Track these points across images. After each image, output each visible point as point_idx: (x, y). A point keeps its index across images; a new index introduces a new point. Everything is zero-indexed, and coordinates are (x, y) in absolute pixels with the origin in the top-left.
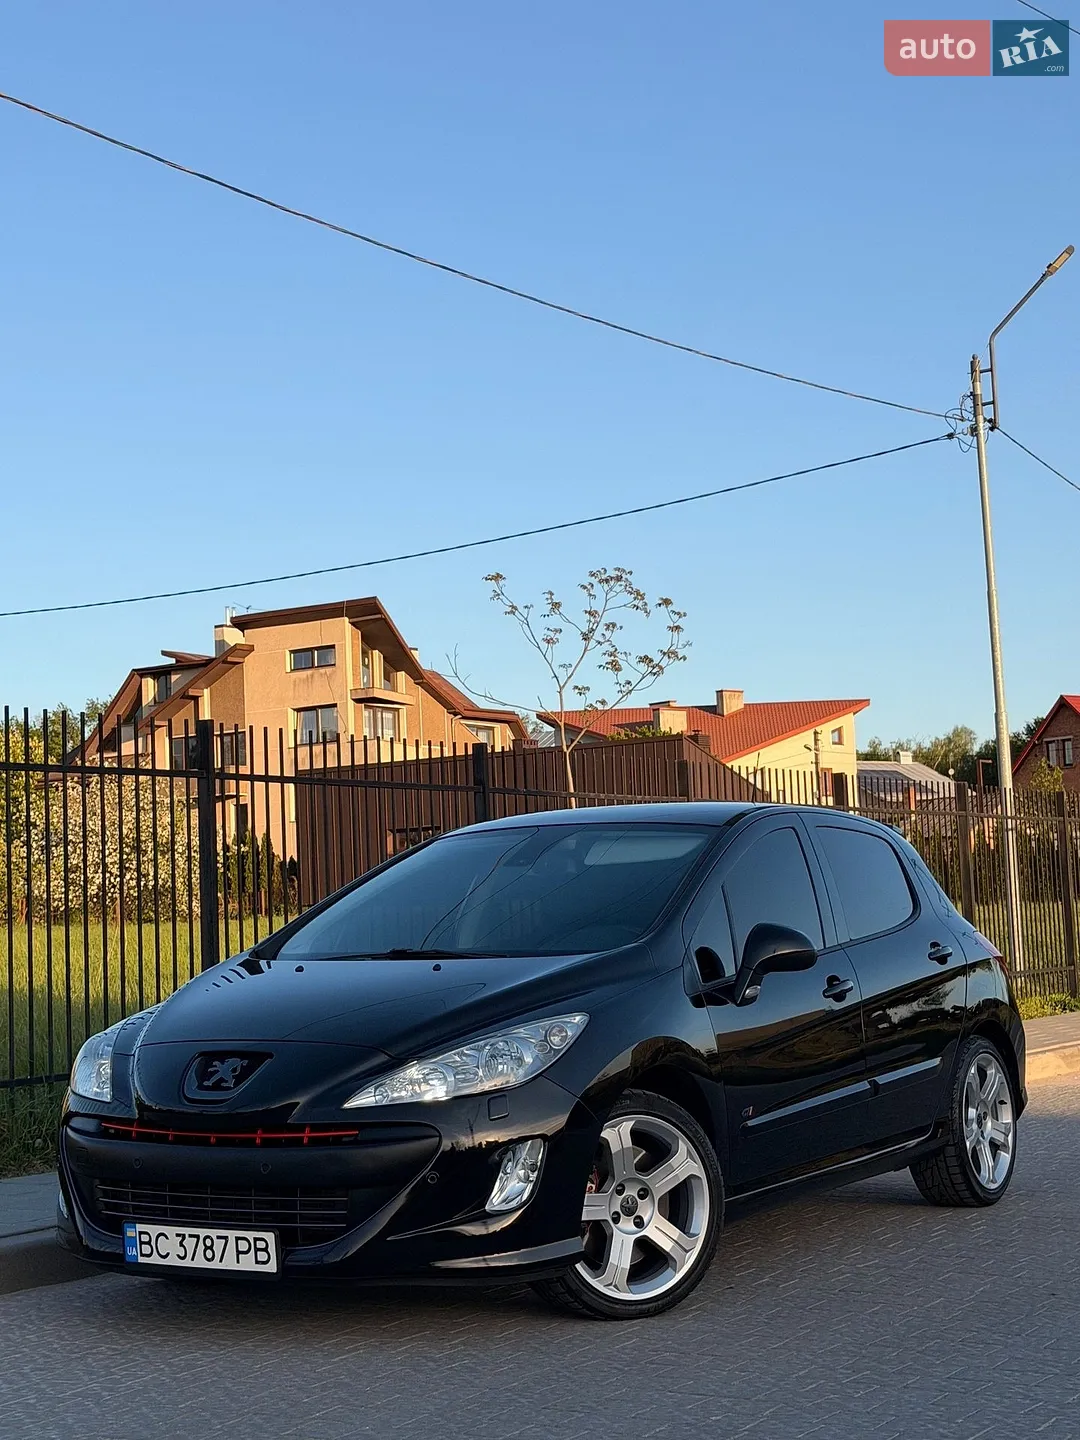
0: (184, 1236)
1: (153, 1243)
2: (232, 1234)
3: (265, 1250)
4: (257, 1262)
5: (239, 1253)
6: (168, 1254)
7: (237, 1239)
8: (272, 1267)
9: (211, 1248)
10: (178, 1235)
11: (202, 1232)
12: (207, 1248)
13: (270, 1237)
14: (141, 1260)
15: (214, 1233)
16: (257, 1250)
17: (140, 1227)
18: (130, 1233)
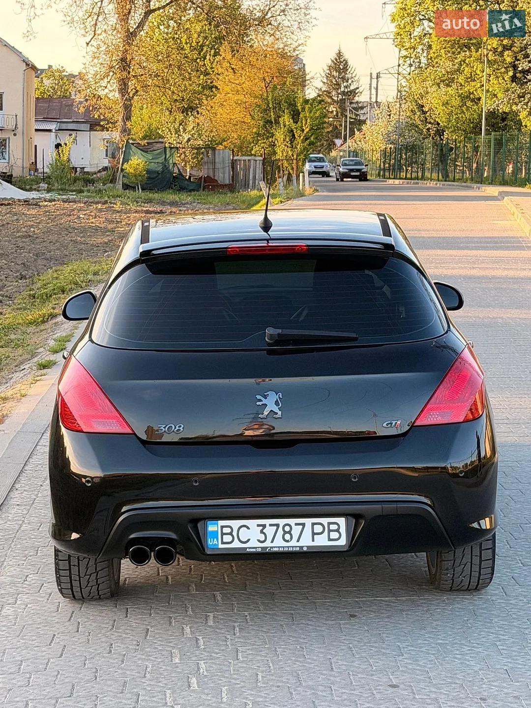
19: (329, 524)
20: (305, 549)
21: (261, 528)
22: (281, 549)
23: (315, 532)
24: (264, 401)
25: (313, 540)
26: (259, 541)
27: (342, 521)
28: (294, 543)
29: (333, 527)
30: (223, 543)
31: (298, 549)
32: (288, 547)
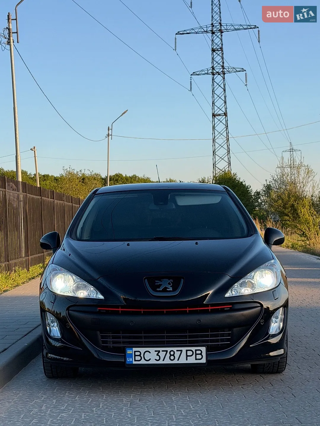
0: (159, 352)
1: (142, 355)
2: (184, 349)
3: (201, 354)
4: (196, 359)
5: (187, 356)
6: (150, 359)
7: (187, 351)
8: (204, 361)
9: (173, 355)
10: (156, 351)
11: (169, 349)
12: (171, 355)
13: (204, 349)
14: (134, 363)
15: (175, 349)
16: (196, 354)
17: (135, 349)
18: (129, 352)
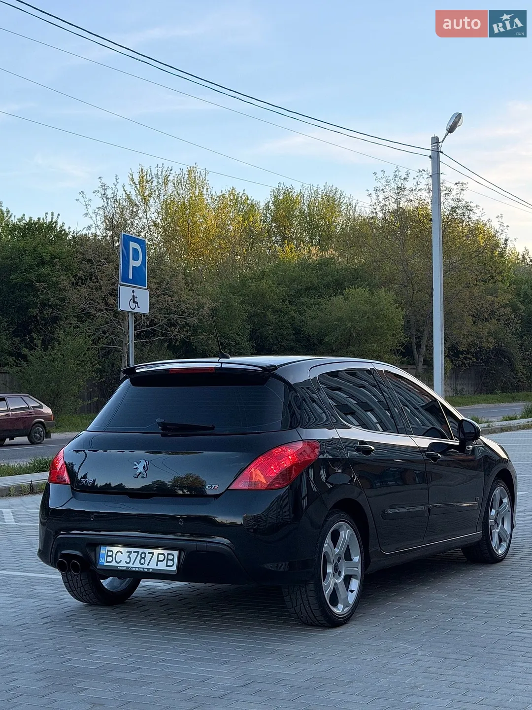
19: (168, 554)
20: (151, 570)
21: (129, 553)
22: (137, 569)
23: (159, 559)
24: (138, 466)
25: (157, 566)
26: (126, 562)
27: (176, 553)
28: (145, 566)
29: (171, 557)
30: (107, 562)
31: (146, 570)
32: (141, 568)
